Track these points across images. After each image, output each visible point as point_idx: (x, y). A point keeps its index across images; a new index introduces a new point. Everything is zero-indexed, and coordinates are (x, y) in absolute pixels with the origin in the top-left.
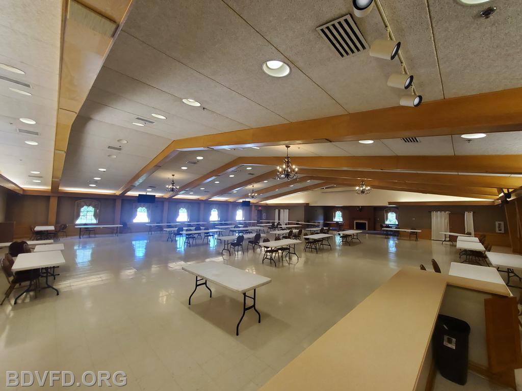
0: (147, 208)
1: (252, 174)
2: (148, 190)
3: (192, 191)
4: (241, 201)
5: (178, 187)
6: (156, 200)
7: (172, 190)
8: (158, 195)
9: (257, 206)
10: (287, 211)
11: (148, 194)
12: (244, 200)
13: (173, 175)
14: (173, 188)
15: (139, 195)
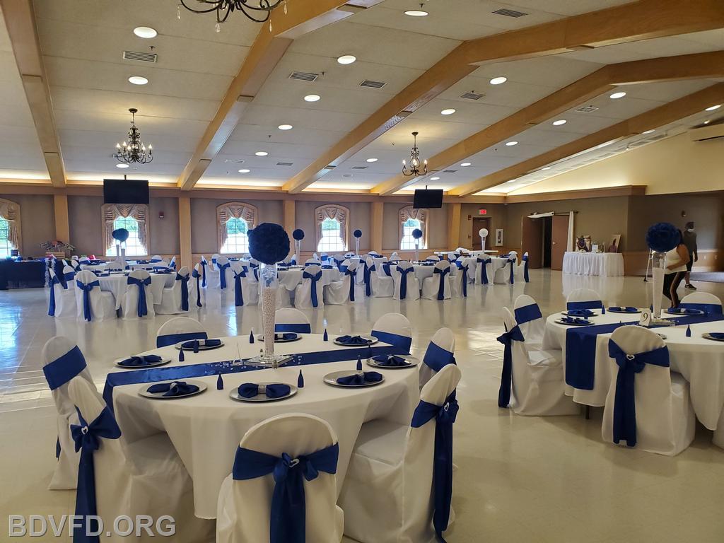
0: (138, 217)
1: (380, 85)
4: (410, 189)
6: (152, 194)
7: (135, 156)
11: (129, 178)
13: (133, 111)
14: (135, 149)
15: (106, 181)
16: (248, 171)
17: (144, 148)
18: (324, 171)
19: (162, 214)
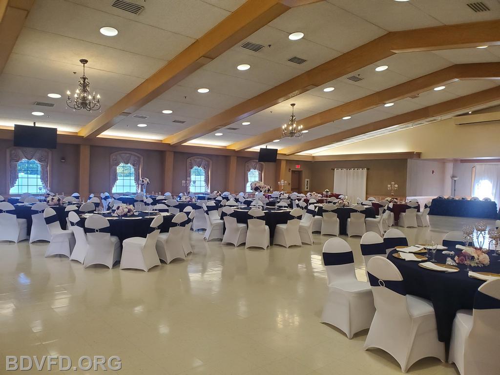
0: (40, 161)
1: (301, 62)
2: (35, 114)
3: (142, 119)
4: (257, 149)
5: (98, 96)
6: (59, 141)
7: (84, 103)
8: (63, 129)
9: (290, 161)
10: (362, 174)
11: (38, 125)
12: (263, 146)
13: (84, 62)
14: (84, 97)
15: (17, 127)
16: (145, 125)
19: (63, 159)
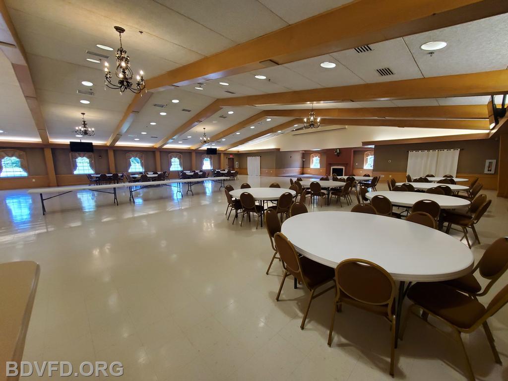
0: (88, 158)
2: (77, 136)
4: (205, 147)
6: (94, 148)
7: (85, 133)
8: (96, 142)
9: (226, 154)
11: (82, 141)
12: (209, 147)
13: (83, 114)
14: (85, 130)
15: (71, 142)
16: (138, 139)
17: (90, 129)
18: (171, 141)
19: (100, 156)
